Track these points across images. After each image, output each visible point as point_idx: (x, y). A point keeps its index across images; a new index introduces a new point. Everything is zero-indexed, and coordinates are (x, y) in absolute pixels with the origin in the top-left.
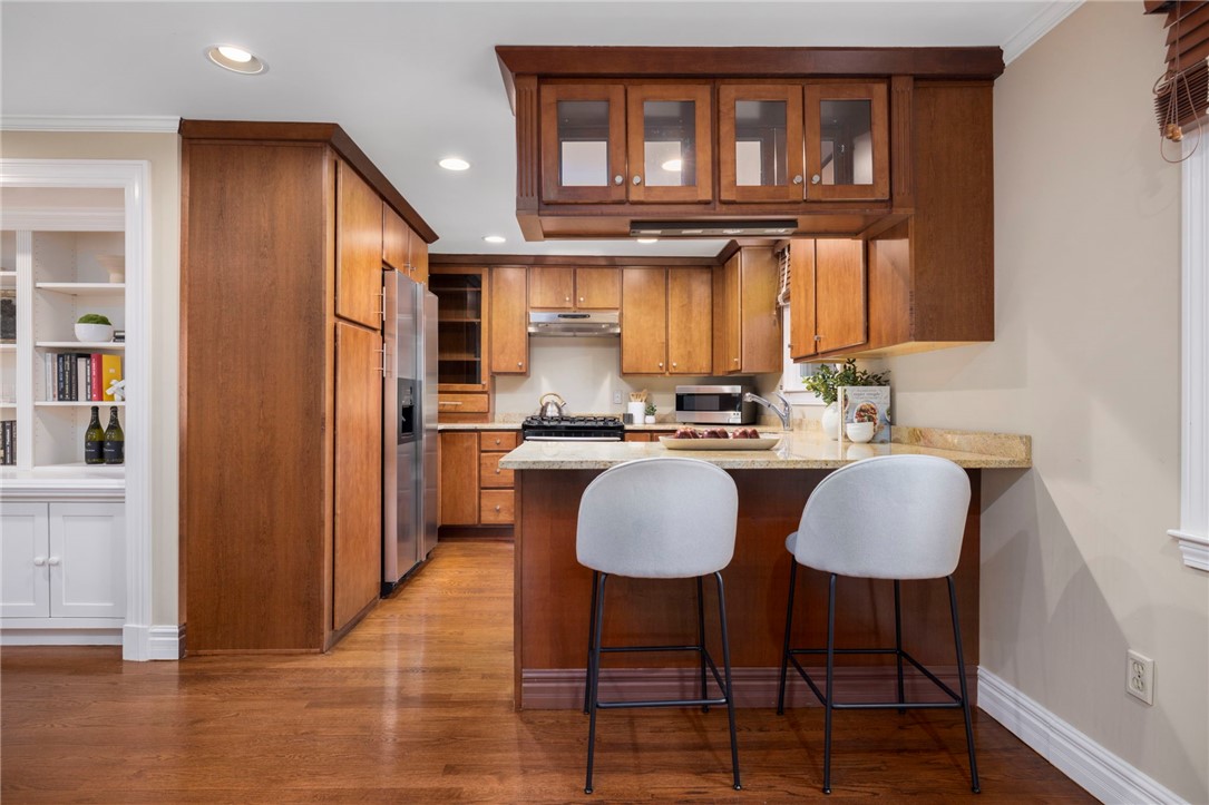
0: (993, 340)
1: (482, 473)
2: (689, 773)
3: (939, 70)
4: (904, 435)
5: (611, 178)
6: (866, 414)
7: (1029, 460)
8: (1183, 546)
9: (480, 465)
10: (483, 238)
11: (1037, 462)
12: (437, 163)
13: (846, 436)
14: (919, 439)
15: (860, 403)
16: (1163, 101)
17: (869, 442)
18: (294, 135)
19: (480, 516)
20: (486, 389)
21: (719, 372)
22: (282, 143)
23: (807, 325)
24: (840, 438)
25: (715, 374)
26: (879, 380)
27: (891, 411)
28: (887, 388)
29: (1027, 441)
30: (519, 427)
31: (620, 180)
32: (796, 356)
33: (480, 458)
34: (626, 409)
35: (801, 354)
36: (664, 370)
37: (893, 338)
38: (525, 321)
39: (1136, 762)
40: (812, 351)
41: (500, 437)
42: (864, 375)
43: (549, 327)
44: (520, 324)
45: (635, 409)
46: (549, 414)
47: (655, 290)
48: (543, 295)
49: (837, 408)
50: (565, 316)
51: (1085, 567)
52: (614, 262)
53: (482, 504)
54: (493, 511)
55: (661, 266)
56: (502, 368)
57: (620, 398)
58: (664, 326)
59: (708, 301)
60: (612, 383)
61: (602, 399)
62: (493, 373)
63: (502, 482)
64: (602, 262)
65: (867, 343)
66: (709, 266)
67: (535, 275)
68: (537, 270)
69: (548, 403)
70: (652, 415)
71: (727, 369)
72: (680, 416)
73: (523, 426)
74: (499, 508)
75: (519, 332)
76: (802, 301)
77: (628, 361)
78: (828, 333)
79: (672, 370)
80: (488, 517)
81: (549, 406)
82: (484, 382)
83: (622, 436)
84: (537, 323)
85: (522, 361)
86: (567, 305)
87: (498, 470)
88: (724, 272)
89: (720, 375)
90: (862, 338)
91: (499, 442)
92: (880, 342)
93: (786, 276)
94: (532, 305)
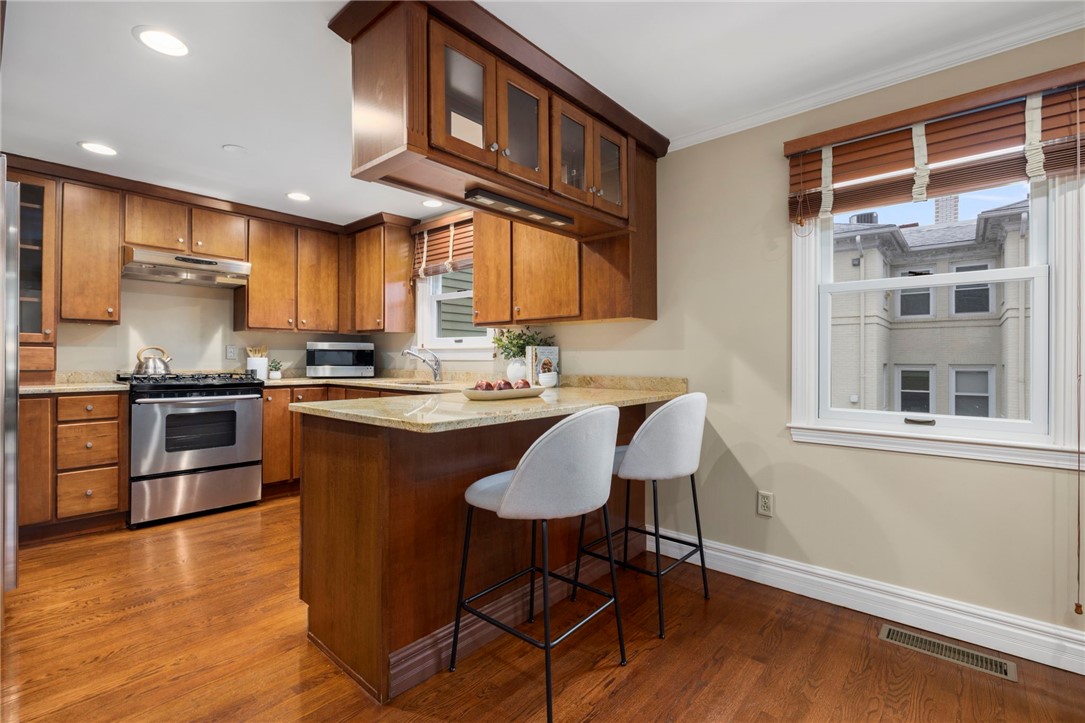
0: (656, 318)
1: (60, 451)
2: (585, 672)
4: (575, 381)
6: (546, 367)
8: (792, 432)
9: (55, 440)
14: (587, 382)
15: (543, 359)
16: (791, 205)
17: (555, 387)
19: (56, 509)
20: (50, 340)
21: (346, 329)
23: (499, 298)
25: (341, 332)
26: (547, 342)
27: (559, 364)
28: (556, 348)
29: (687, 382)
30: (125, 387)
31: (495, 147)
32: (482, 321)
33: (55, 431)
34: (246, 365)
35: (490, 320)
36: (293, 326)
37: (611, 314)
38: (117, 258)
39: (763, 549)
40: (508, 318)
41: (92, 402)
42: (540, 337)
43: (157, 269)
44: (110, 261)
45: (259, 365)
46: (151, 371)
47: (286, 248)
48: (143, 230)
49: (524, 363)
50: (184, 260)
51: (728, 453)
52: (240, 210)
53: (59, 493)
54: (78, 498)
55: (290, 224)
56: (81, 313)
57: (234, 352)
58: (293, 283)
59: (335, 265)
60: (224, 336)
61: (213, 356)
62: (61, 319)
63: (95, 459)
64: (226, 207)
65: (580, 316)
66: (336, 233)
67: (134, 206)
68: (137, 200)
69: (147, 359)
70: (277, 369)
71: (358, 328)
72: (311, 371)
73: (132, 386)
74: (89, 492)
75: (107, 270)
76: (493, 278)
77: (255, 316)
78: (529, 305)
79: (301, 326)
80: (70, 507)
81: (151, 363)
82: (48, 331)
83: (261, 393)
84: (142, 263)
85: (114, 307)
86: (180, 247)
87: (89, 444)
88: (354, 243)
89: (345, 333)
90: (576, 312)
91: (90, 407)
92: (595, 316)
93: (425, 254)
94: (135, 240)
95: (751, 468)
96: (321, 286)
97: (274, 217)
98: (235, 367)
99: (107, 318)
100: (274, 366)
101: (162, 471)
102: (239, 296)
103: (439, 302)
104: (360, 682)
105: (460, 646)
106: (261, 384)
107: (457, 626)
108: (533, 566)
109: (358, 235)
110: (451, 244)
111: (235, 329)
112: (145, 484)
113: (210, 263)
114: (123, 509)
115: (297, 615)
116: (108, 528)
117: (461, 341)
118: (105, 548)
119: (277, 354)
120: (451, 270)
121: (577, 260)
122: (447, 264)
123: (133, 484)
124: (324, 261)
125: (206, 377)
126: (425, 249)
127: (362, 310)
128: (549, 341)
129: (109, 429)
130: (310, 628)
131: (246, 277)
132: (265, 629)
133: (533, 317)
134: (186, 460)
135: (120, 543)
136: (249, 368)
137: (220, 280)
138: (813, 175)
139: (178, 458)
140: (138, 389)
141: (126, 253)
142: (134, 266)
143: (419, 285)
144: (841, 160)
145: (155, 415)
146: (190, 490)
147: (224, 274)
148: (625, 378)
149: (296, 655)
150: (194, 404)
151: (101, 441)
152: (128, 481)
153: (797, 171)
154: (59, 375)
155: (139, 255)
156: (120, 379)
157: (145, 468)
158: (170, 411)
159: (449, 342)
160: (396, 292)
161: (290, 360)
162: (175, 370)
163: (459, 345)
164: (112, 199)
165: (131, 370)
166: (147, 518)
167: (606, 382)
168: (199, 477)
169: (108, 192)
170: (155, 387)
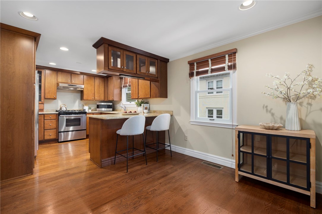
0: (167, 98)
3: (163, 60)
4: (152, 112)
5: (121, 67)
6: (146, 108)
7: (173, 114)
8: (191, 122)
9: (44, 123)
10: (49, 63)
11: (174, 114)
12: (59, 48)
13: (144, 112)
15: (145, 107)
16: (190, 74)
17: (147, 113)
18: (24, 33)
19: (44, 138)
20: (43, 103)
21: (106, 100)
22: (18, 33)
23: (136, 93)
24: (142, 113)
25: (105, 100)
26: (147, 103)
27: (149, 108)
28: (149, 104)
29: (172, 111)
30: (57, 113)
31: (122, 67)
32: (133, 98)
33: (44, 121)
34: (83, 108)
35: (134, 98)
36: (94, 99)
37: (156, 97)
38: (56, 85)
39: (186, 148)
40: (137, 98)
41: (51, 116)
42: (145, 102)
43: (64, 87)
44: (55, 86)
45: (86, 108)
46: (63, 109)
47: (92, 81)
48: (62, 79)
49: (141, 108)
50: (70, 85)
51: (180, 127)
52: (82, 73)
53: (45, 134)
54: (48, 136)
55: (93, 76)
56: (49, 97)
57: (81, 105)
58: (94, 89)
59: (104, 85)
60: (79, 102)
61: (76, 106)
62: (45, 99)
63: (52, 128)
64: (79, 73)
65: (150, 98)
66: (104, 78)
67: (60, 74)
68: (60, 73)
69: (62, 107)
70: (90, 109)
71: (109, 100)
72: (98, 109)
73: (59, 112)
74: (51, 134)
75: (54, 88)
76: (135, 89)
77: (85, 97)
78: (141, 95)
79: (95, 99)
80: (47, 137)
81: (63, 108)
82: (42, 101)
83: (86, 114)
84: (61, 86)
85: (55, 96)
86: (69, 82)
87: (51, 125)
88: (108, 79)
89: (106, 101)
90: (150, 97)
91: (51, 117)
92: (153, 97)
93: (123, 82)
94: (59, 81)
95: (184, 130)
96: (100, 90)
97: (89, 75)
98: (81, 109)
99: (54, 98)
100: (90, 108)
101: (66, 131)
102: (82, 92)
103: (127, 94)
104: (97, 165)
105: (116, 161)
106: (86, 112)
107: (115, 157)
108: (133, 147)
109: (109, 78)
110: (128, 80)
111: (81, 100)
112: (62, 133)
113: (75, 86)
114: (57, 138)
115: (88, 156)
116: (54, 142)
117: (131, 103)
118: (54, 146)
119: (90, 106)
120: (128, 86)
121: (150, 85)
122: (127, 85)
123: (59, 133)
124: (101, 84)
125: (75, 111)
126: (123, 81)
127: (109, 95)
128: (148, 103)
129: (54, 122)
130: (90, 158)
131: (83, 88)
132: (83, 158)
133: (142, 97)
134: (71, 128)
135: (57, 145)
136: (84, 109)
137: (78, 89)
138: (193, 68)
139: (69, 128)
140: (60, 113)
141: (58, 84)
142: (60, 87)
143: (122, 89)
144: (198, 65)
145: (64, 118)
146: (72, 135)
147: (78, 88)
148: (161, 111)
149: (87, 162)
150: (73, 117)
151: (53, 124)
152: (58, 132)
153: (191, 67)
154: (44, 110)
155: (60, 85)
156: (57, 111)
157: (62, 130)
158: (68, 118)
159: (129, 103)
160: (116, 91)
161: (94, 107)
162: (68, 109)
163: (130, 104)
164: (55, 73)
165: (59, 109)
166: (62, 141)
167: (158, 112)
168: (74, 132)
169: (54, 72)
170: (64, 113)
